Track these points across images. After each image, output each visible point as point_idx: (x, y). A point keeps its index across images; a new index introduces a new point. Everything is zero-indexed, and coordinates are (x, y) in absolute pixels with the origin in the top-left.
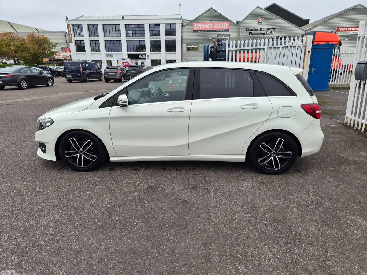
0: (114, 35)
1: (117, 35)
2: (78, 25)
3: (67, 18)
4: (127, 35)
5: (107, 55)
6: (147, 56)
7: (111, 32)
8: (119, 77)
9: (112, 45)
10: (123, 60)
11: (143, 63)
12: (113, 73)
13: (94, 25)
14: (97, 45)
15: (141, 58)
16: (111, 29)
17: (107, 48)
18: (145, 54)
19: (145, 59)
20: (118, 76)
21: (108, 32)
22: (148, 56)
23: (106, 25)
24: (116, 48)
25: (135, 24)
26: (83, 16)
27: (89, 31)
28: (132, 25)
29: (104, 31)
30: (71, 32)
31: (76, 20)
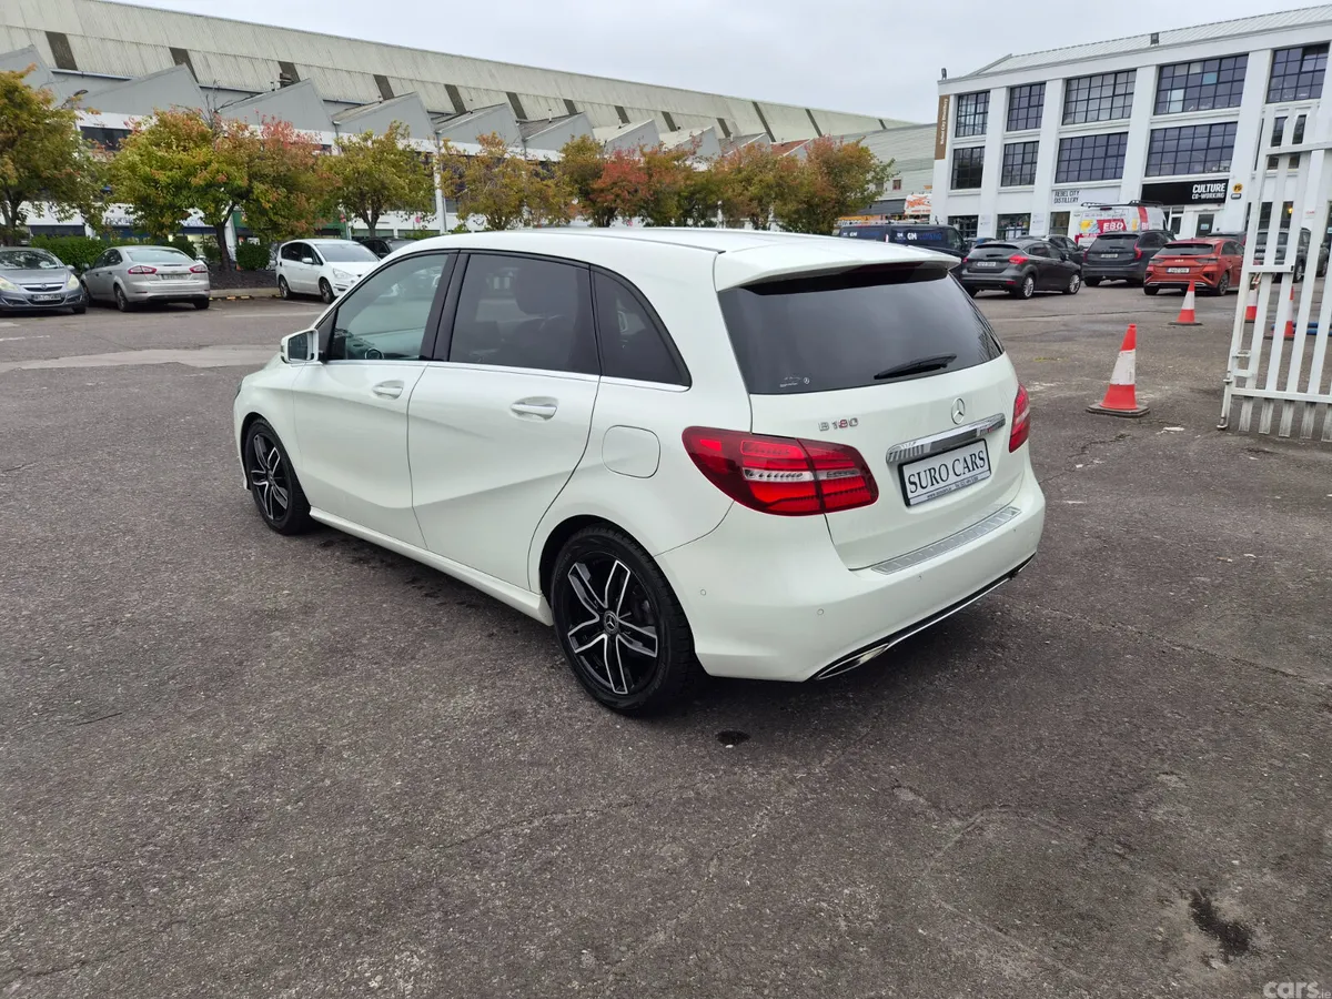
0: (1104, 115)
1: (1117, 113)
2: (977, 94)
3: (945, 75)
4: (1160, 106)
5: (1057, 192)
6: (1231, 190)
7: (1094, 105)
8: (1013, 277)
9: (1088, 153)
10: (1103, 212)
11: (1206, 219)
12: (994, 264)
13: (1031, 86)
14: (1028, 158)
15: (1203, 196)
16: (1095, 94)
17: (1064, 166)
18: (1226, 181)
19: (1222, 201)
20: (1009, 273)
21: (1082, 107)
22: (1238, 187)
23: (1079, 78)
24: (1098, 164)
25: (1204, 61)
26: (1010, 56)
27: (1011, 110)
28: (1189, 63)
29: (1067, 102)
30: (946, 120)
31: (978, 75)
